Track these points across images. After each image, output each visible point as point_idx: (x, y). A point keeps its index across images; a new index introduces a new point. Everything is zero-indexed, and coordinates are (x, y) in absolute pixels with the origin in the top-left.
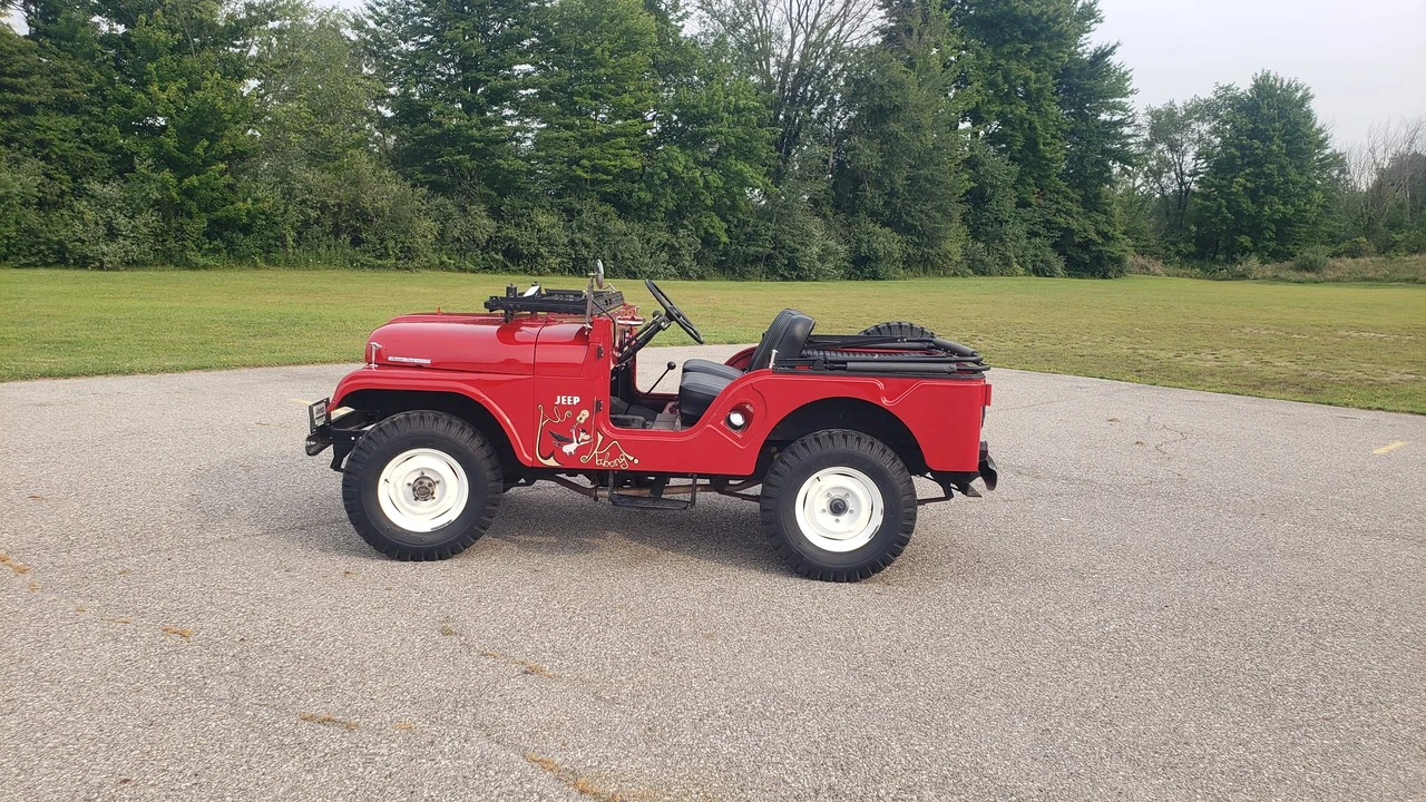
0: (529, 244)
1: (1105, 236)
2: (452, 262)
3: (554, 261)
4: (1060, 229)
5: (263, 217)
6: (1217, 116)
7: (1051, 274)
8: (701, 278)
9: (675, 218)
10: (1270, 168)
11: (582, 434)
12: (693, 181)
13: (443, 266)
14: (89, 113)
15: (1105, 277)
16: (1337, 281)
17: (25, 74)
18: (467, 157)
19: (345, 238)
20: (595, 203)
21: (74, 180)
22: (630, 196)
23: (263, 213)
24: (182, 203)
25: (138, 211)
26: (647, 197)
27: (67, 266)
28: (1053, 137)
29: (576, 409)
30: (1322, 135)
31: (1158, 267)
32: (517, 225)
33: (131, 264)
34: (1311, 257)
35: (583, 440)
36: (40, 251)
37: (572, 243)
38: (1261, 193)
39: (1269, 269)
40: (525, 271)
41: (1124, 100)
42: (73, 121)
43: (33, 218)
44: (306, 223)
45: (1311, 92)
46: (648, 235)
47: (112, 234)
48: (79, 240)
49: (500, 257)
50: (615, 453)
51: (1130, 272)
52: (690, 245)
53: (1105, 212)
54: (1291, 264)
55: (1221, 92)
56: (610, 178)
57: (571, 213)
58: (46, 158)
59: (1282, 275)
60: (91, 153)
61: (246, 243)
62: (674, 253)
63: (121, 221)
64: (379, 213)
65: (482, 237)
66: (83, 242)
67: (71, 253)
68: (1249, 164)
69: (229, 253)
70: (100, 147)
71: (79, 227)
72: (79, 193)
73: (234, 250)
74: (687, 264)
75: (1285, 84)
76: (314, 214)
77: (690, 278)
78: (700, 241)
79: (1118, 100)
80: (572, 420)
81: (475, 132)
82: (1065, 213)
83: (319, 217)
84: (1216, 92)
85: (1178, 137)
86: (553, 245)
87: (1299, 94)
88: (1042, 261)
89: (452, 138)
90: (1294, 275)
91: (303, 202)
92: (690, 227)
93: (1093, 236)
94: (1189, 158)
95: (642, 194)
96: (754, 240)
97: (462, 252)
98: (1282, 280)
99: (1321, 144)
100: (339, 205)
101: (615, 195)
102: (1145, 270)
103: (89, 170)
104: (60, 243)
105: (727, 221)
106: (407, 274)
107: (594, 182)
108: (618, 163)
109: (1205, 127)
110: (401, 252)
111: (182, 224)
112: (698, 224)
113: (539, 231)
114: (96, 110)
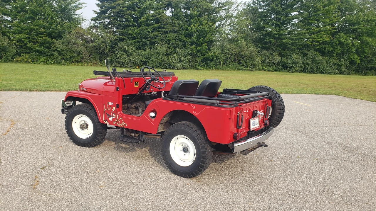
0: (290, 64)
2: (266, 69)
3: (297, 69)
5: (215, 57)
8: (348, 74)
9: (340, 56)
11: (114, 115)
12: (348, 44)
13: (263, 70)
14: (179, 33)
17: (166, 24)
18: (273, 39)
19: (237, 62)
20: (313, 52)
21: (174, 49)
22: (325, 49)
23: (216, 56)
24: (196, 54)
25: (186, 56)
26: (331, 49)
27: (171, 69)
29: (112, 106)
32: (287, 58)
33: (184, 68)
35: (114, 117)
36: (165, 65)
37: (304, 63)
40: (288, 71)
42: (175, 35)
43: (165, 58)
44: (227, 59)
46: (330, 61)
47: (180, 61)
48: (173, 63)
49: (281, 67)
50: (121, 122)
52: (345, 64)
56: (318, 44)
57: (305, 54)
58: (169, 44)
60: (178, 42)
61: (211, 64)
62: (339, 66)
63: (183, 58)
64: (246, 55)
65: (276, 62)
66: (174, 63)
67: (172, 66)
69: (207, 66)
70: (180, 41)
71: (173, 60)
72: (175, 52)
73: (208, 65)
74: (343, 70)
76: (229, 56)
77: (344, 74)
78: (349, 63)
80: (111, 110)
81: (276, 32)
83: (230, 57)
86: (297, 64)
89: (269, 34)
91: (226, 53)
92: (346, 58)
95: (329, 49)
96: (371, 62)
97: (269, 66)
100: (236, 54)
101: (320, 49)
103: (178, 46)
104: (169, 63)
105: (360, 56)
106: (252, 72)
107: (314, 45)
108: (322, 39)
110: (251, 66)
111: (196, 59)
112: (349, 58)
113: (293, 60)
114: (180, 32)
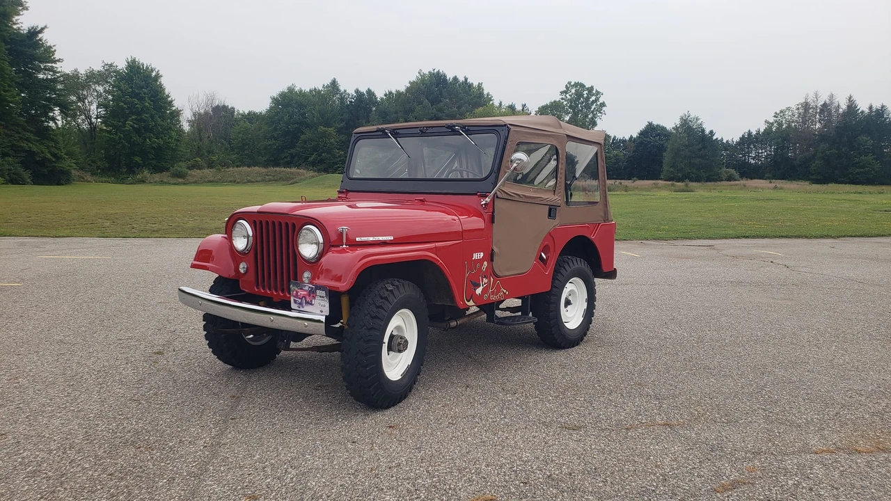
1: (54, 155)
4: (24, 151)
6: (107, 82)
7: (24, 183)
10: (145, 116)
15: (58, 184)
16: (195, 183)
28: (9, 86)
30: (169, 99)
31: (89, 177)
34: (179, 169)
38: (143, 131)
39: (157, 177)
41: (53, 65)
45: (161, 73)
50: (498, 291)
51: (74, 180)
53: (52, 140)
54: (168, 174)
55: (107, 67)
59: (165, 180)
68: (133, 114)
75: (145, 67)
79: (50, 65)
80: (480, 270)
82: (26, 140)
84: (104, 67)
85: (85, 93)
87: (154, 74)
88: (14, 174)
90: (172, 181)
93: (49, 156)
94: (94, 107)
98: (166, 183)
99: (170, 103)
102: (81, 179)
109: (100, 89)
